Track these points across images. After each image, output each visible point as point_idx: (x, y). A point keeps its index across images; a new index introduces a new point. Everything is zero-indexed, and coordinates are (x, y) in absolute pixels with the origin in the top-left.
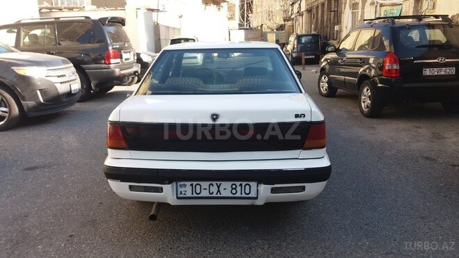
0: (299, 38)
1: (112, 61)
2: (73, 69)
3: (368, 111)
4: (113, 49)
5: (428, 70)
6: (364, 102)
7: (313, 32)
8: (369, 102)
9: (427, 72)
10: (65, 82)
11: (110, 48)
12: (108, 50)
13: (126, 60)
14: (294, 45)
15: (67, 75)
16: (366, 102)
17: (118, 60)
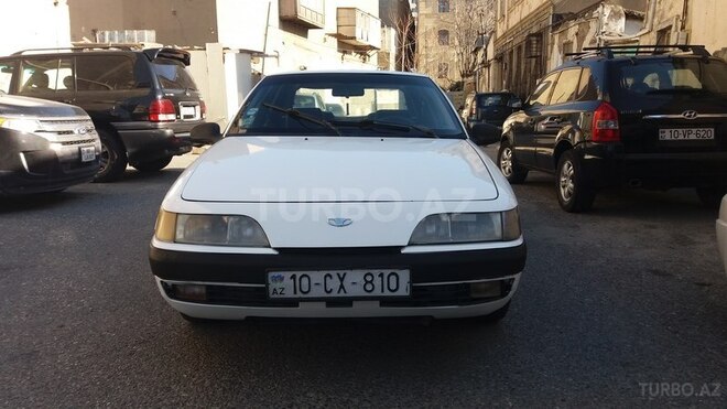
0: (480, 98)
1: (161, 117)
2: (90, 125)
3: (571, 201)
4: (164, 98)
5: (667, 131)
6: (564, 187)
7: (504, 90)
8: (571, 185)
9: (667, 135)
10: (71, 143)
11: (160, 97)
12: (155, 99)
13: (186, 117)
14: (472, 109)
15: (76, 132)
16: (567, 186)
17: (172, 117)
